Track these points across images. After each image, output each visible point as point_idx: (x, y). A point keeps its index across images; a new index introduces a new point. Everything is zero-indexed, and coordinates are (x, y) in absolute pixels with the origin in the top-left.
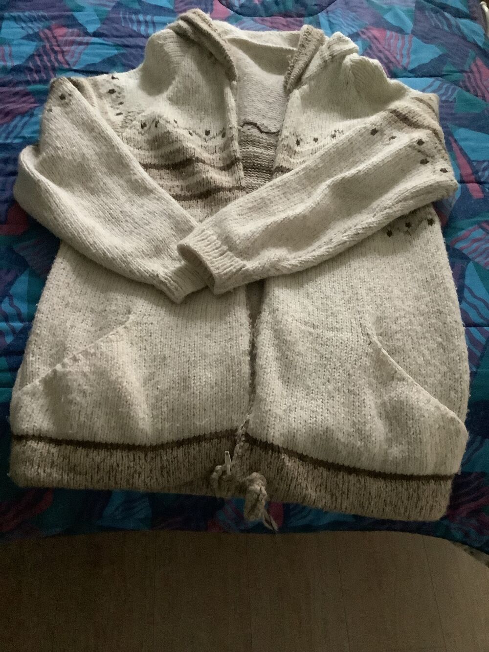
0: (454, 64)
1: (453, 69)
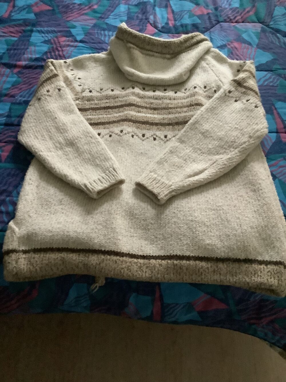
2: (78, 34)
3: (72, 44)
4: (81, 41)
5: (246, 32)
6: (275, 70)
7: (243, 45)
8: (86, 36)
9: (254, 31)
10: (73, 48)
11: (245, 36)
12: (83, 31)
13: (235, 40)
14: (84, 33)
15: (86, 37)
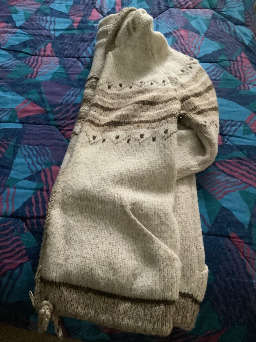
0: (226, 55)
1: (225, 58)
2: (18, 20)
3: (10, 30)
4: (20, 28)
5: (195, 18)
6: (220, 62)
7: (190, 33)
8: (27, 21)
9: (204, 18)
10: (10, 35)
11: (193, 24)
12: (25, 16)
13: (182, 27)
14: (25, 19)
15: (27, 23)
